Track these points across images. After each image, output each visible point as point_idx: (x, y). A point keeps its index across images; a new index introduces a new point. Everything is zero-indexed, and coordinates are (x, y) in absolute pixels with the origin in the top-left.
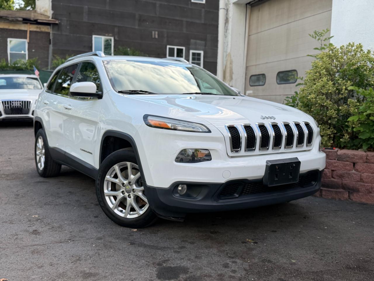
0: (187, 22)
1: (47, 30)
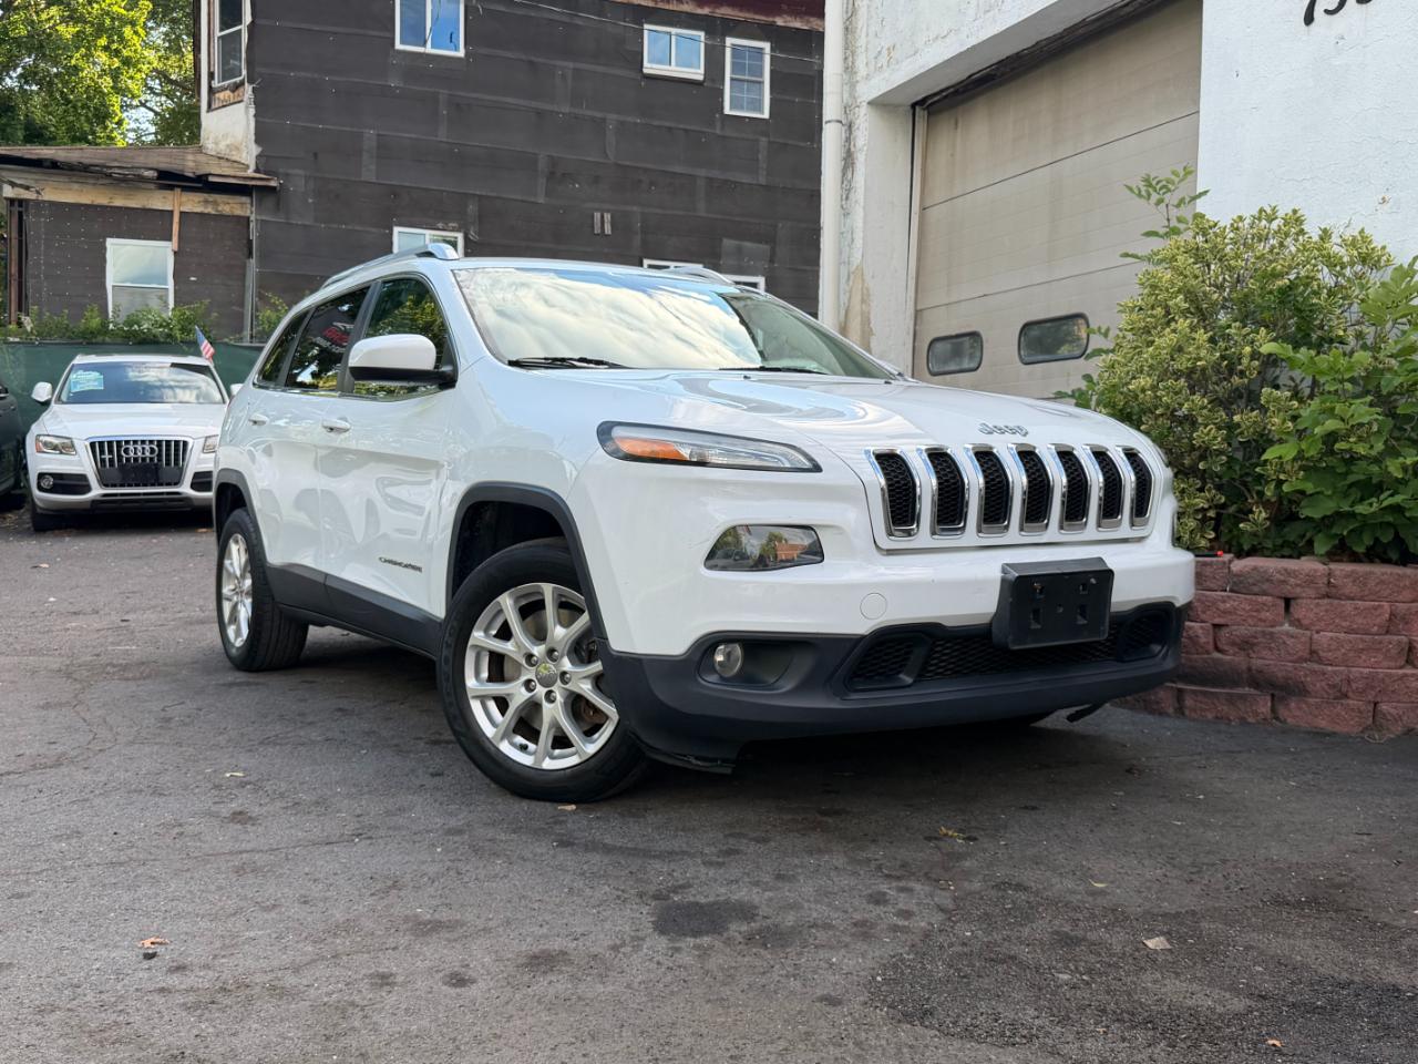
0: (710, 180)
1: (238, 212)
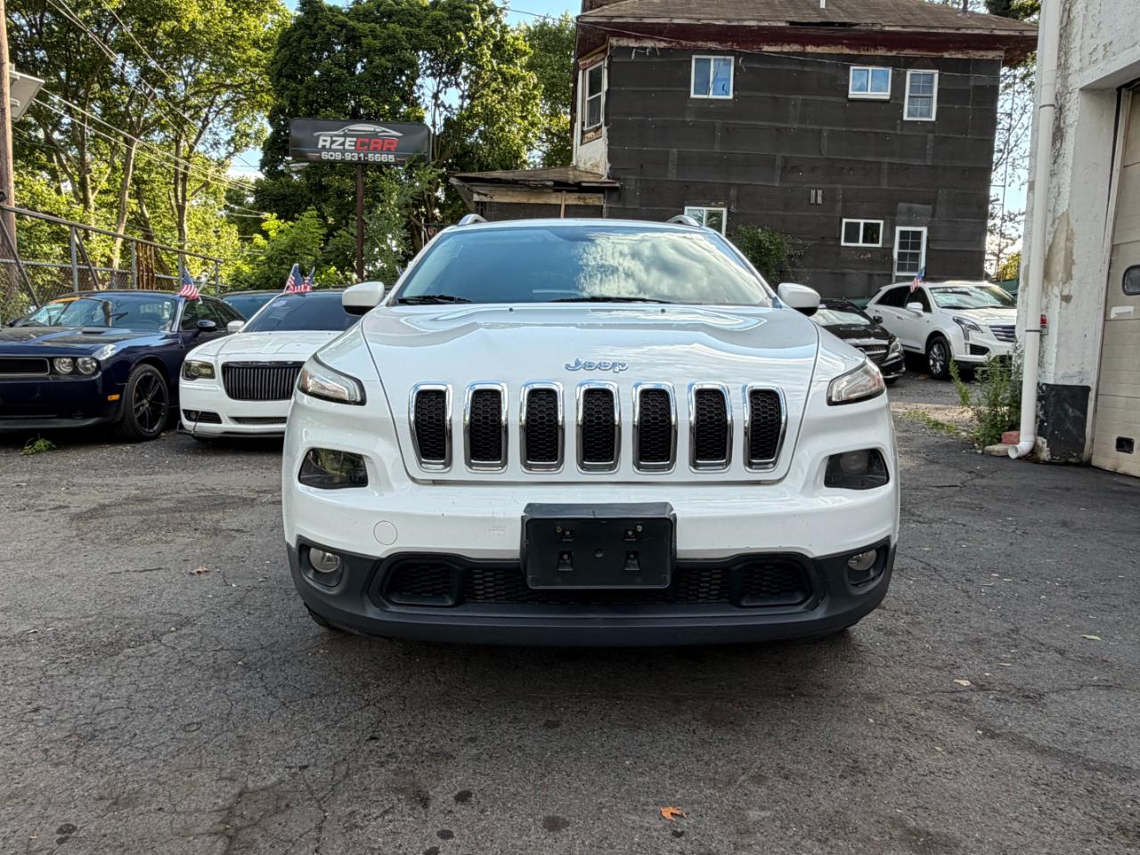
0: (892, 165)
1: (597, 203)
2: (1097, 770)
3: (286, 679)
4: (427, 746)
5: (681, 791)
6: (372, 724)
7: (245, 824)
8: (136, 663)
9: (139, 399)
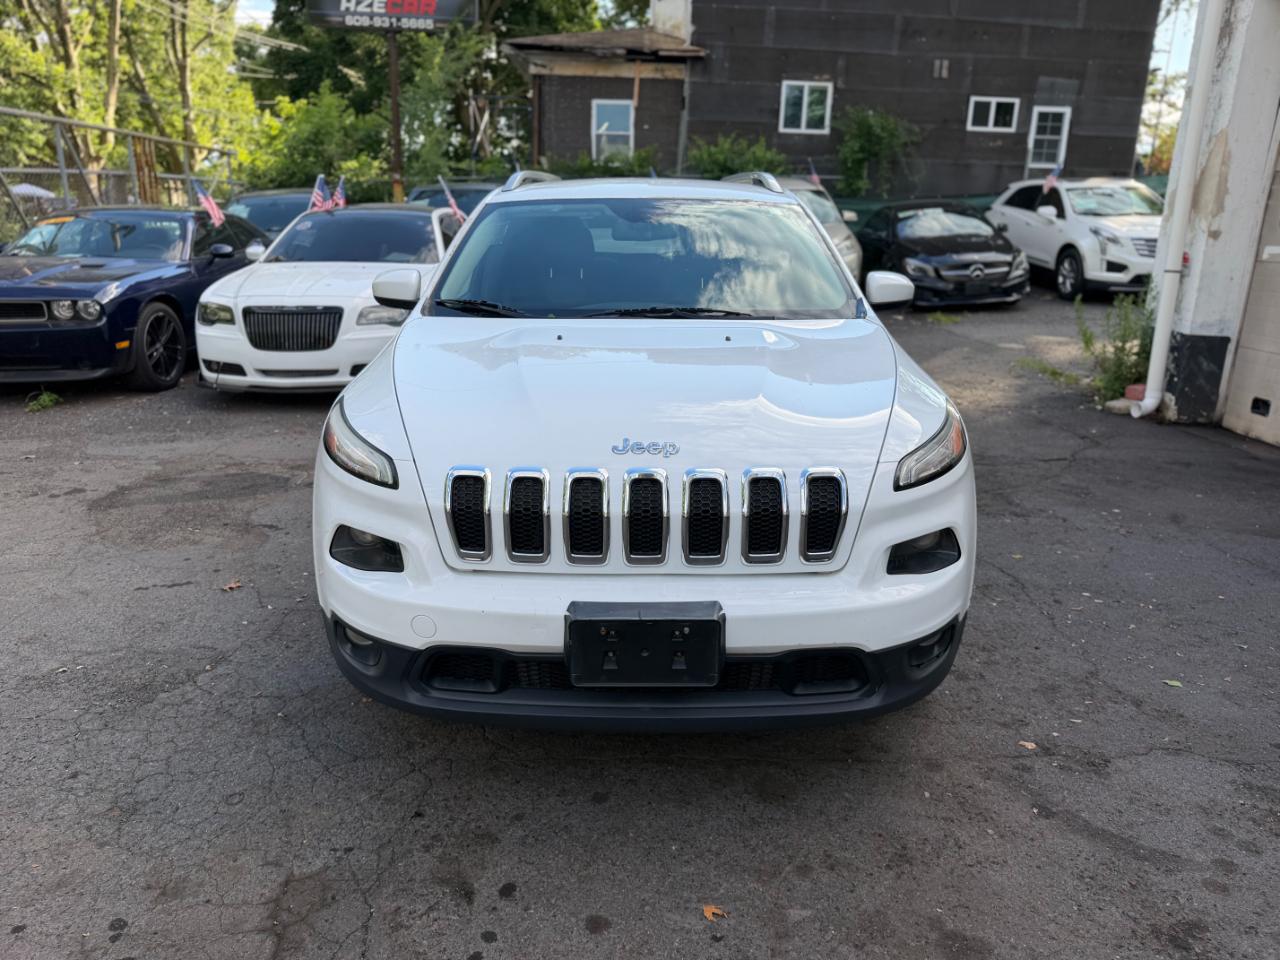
0: (1033, 28)
1: (677, 76)
2: (1146, 860)
3: (328, 736)
4: (473, 825)
5: (725, 885)
6: (417, 797)
7: (294, 919)
8: (172, 713)
9: (152, 343)
